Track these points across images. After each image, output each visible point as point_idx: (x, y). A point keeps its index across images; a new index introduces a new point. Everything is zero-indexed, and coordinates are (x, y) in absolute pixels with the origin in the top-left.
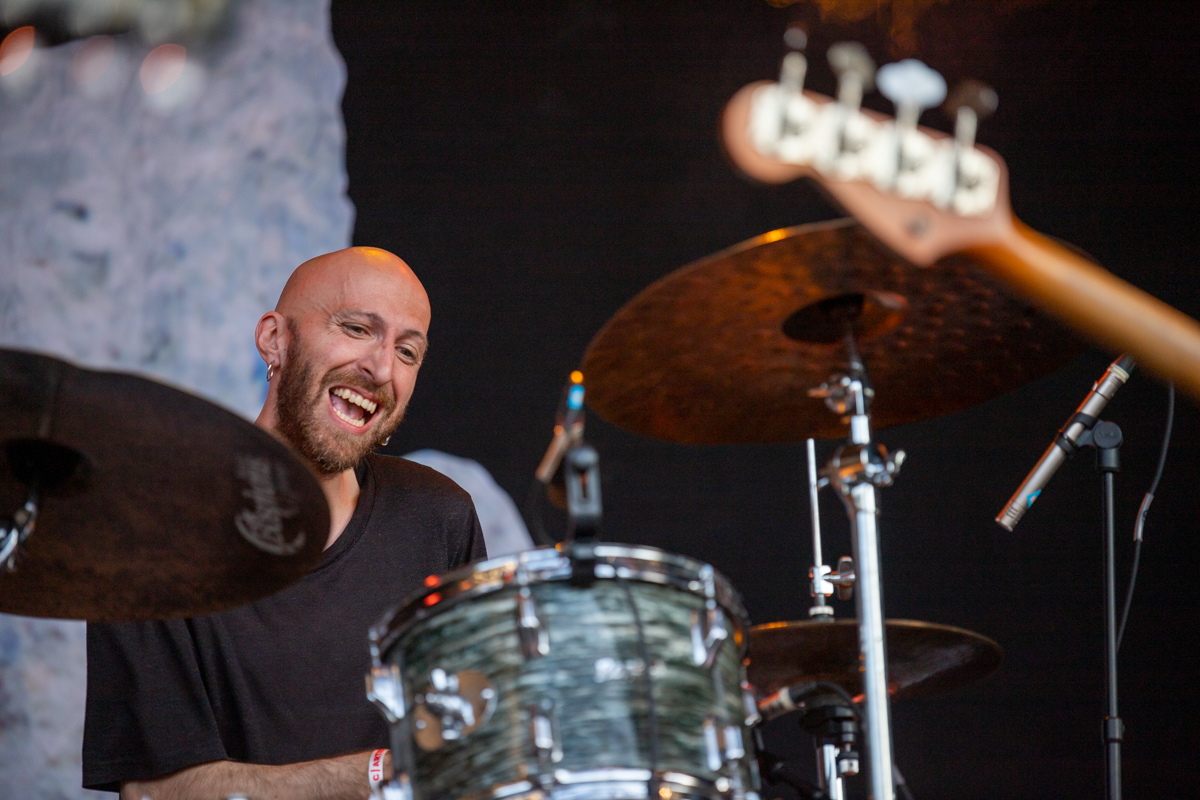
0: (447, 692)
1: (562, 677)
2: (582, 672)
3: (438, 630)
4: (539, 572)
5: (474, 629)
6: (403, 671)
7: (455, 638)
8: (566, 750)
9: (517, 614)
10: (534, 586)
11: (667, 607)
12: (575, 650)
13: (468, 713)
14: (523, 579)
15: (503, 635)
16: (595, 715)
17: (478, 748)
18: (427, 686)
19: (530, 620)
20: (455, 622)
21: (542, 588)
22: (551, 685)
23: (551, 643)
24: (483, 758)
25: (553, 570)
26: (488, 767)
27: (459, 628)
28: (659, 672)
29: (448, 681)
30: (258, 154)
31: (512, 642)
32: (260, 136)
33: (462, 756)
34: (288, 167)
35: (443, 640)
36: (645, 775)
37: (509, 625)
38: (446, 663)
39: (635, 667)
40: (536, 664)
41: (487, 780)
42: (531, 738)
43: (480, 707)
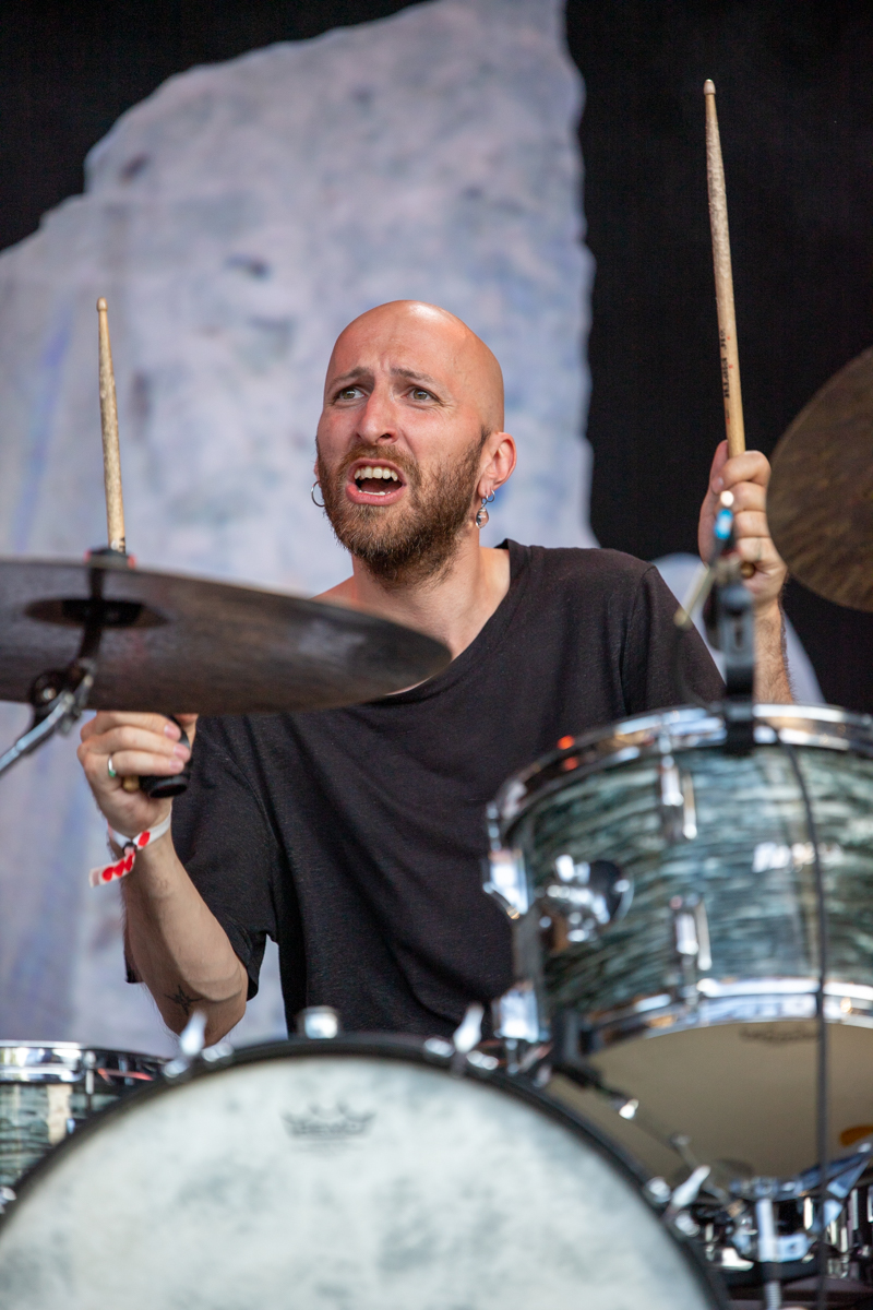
0: (574, 883)
1: (712, 866)
2: (739, 858)
3: (566, 807)
4: (685, 736)
5: (607, 807)
6: (526, 856)
7: (585, 817)
8: (714, 955)
9: (657, 788)
10: (680, 754)
11: (845, 778)
12: (728, 833)
13: (599, 908)
14: (665, 746)
15: (644, 814)
16: (753, 912)
17: (610, 952)
18: (553, 877)
19: (672, 796)
20: (586, 798)
21: (688, 757)
22: (698, 875)
23: (698, 824)
24: (616, 965)
25: (704, 733)
26: (622, 976)
27: (591, 805)
28: (834, 858)
29: (576, 870)
30: (473, 193)
31: (652, 822)
32: (476, 171)
33: (592, 962)
34: (511, 208)
35: (572, 820)
36: (810, 985)
37: (648, 803)
38: (574, 848)
39: (803, 854)
40: (680, 851)
41: (621, 992)
42: (674, 940)
43: (614, 903)
